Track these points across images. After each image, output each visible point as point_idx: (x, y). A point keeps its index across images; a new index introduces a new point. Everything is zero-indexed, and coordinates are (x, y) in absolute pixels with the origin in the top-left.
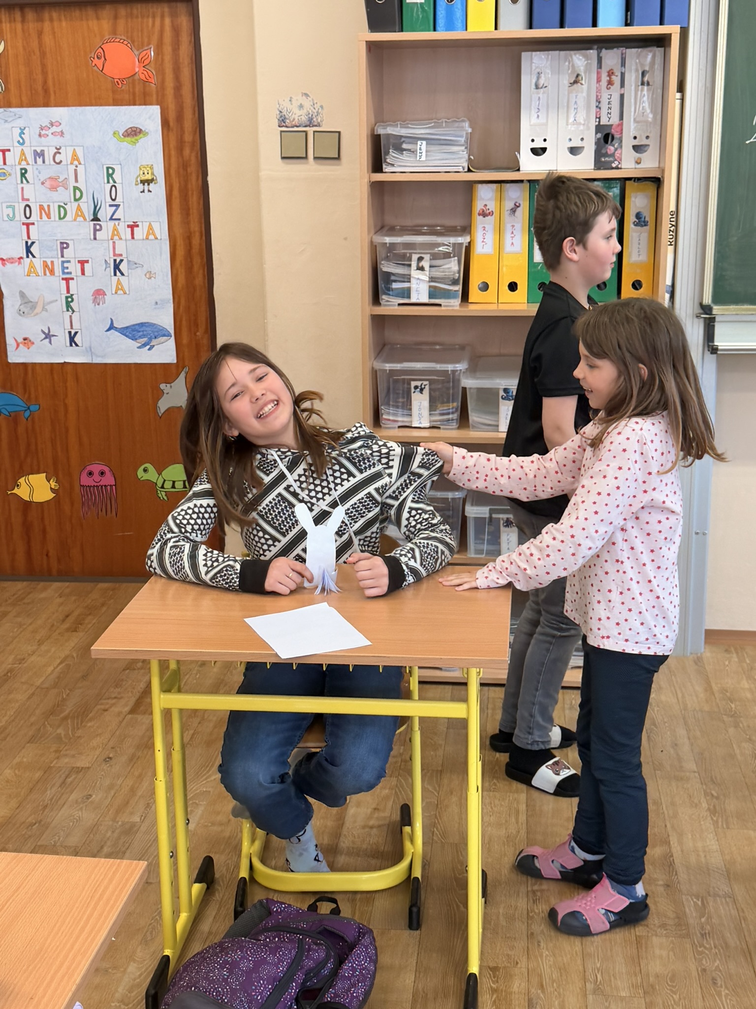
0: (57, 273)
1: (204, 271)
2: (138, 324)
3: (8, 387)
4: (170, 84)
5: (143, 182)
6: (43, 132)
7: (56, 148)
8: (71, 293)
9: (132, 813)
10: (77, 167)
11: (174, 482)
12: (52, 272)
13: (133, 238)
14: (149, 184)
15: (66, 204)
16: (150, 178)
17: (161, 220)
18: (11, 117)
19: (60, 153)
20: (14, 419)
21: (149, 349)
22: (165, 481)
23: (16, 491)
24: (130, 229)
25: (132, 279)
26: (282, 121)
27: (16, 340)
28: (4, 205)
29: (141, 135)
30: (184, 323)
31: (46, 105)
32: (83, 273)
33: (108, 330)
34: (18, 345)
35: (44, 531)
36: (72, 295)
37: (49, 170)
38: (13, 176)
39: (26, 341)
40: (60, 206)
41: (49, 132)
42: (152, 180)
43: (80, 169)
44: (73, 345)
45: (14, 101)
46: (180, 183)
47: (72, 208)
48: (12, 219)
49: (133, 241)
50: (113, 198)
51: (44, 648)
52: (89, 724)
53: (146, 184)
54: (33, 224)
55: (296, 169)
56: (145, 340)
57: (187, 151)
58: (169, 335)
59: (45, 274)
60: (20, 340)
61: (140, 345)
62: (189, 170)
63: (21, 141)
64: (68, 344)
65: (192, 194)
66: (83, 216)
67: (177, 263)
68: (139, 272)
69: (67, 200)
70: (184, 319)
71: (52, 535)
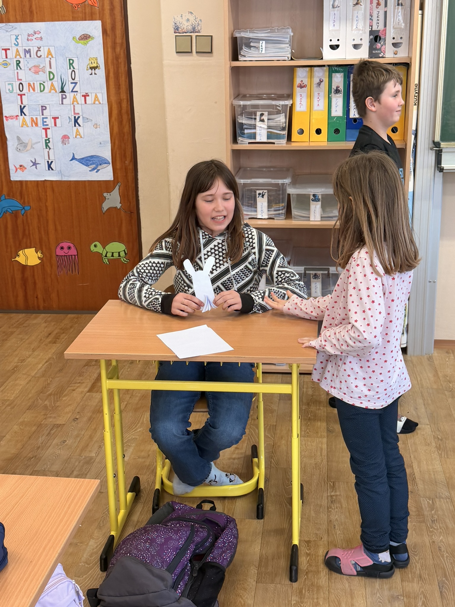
0: (39, 125)
1: (129, 123)
2: (90, 156)
3: (11, 195)
4: (107, 7)
5: (91, 68)
6: (30, 38)
7: (38, 48)
8: (48, 137)
9: (90, 451)
10: (50, 59)
11: (113, 253)
12: (37, 125)
13: (86, 103)
14: (95, 70)
15: (44, 82)
16: (96, 66)
17: (103, 92)
18: (10, 28)
19: (40, 51)
20: (15, 215)
21: (97, 172)
22: (107, 252)
23: (17, 259)
24: (83, 98)
25: (85, 129)
26: (176, 29)
27: (15, 167)
28: (7, 83)
29: (90, 39)
30: (118, 155)
31: (32, 21)
32: (55, 125)
33: (71, 160)
34: (16, 170)
35: (35, 283)
36: (49, 139)
37: (34, 61)
38: (12, 65)
39: (21, 167)
40: (40, 84)
41: (33, 38)
42: (97, 67)
43: (53, 61)
44: (50, 169)
45: (11, 18)
46: (114, 69)
47: (48, 85)
48: (11, 92)
49: (86, 105)
50: (73, 78)
51: (36, 353)
52: (64, 399)
53: (93, 69)
54: (24, 95)
55: (185, 59)
56: (93, 166)
57: (118, 49)
58: (109, 163)
59: (32, 126)
60: (18, 166)
61: (90, 169)
62: (119, 61)
63: (16, 43)
64: (47, 169)
65: (122, 76)
66: (55, 89)
67: (113, 119)
68: (89, 125)
69: (45, 80)
70: (118, 153)
71: (39, 285)
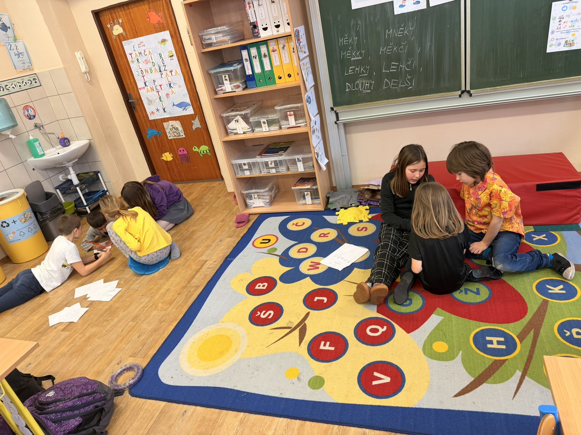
0: (155, 90)
2: (181, 103)
3: (152, 128)
4: (170, 22)
5: (170, 57)
6: (139, 46)
7: (144, 50)
11: (203, 151)
12: (153, 90)
13: (172, 75)
17: (178, 69)
18: (129, 43)
19: (145, 52)
20: (156, 137)
21: (186, 110)
22: (201, 151)
23: (162, 158)
24: (170, 73)
25: (175, 89)
28: (135, 71)
29: (166, 41)
30: (193, 101)
31: (138, 37)
32: (162, 89)
33: (173, 106)
35: (173, 169)
36: (160, 96)
37: (144, 58)
38: (135, 61)
40: (150, 69)
41: (141, 46)
42: (173, 56)
43: (152, 56)
45: (129, 37)
47: (153, 69)
48: (139, 75)
50: (163, 63)
54: (144, 76)
56: (184, 107)
58: (190, 105)
60: (151, 113)
61: (183, 109)
63: (134, 50)
64: (164, 112)
66: (157, 71)
67: (186, 81)
68: (176, 86)
69: (151, 67)
70: (193, 99)
71: (175, 170)
